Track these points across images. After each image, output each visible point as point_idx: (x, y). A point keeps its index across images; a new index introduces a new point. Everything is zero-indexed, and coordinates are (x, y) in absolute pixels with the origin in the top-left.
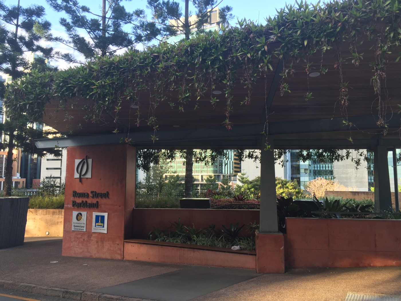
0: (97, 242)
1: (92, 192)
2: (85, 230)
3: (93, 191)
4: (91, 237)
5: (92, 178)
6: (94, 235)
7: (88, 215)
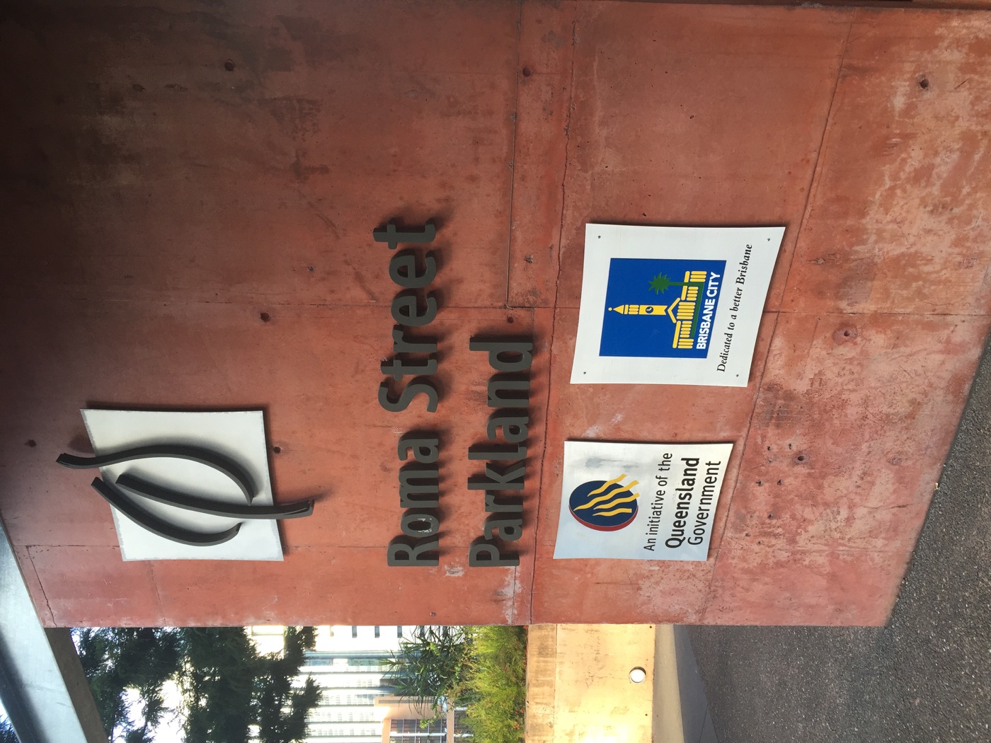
0: (845, 330)
1: (392, 396)
2: (721, 453)
3: (384, 384)
4: (790, 396)
5: (261, 400)
6: (776, 369)
7: (591, 433)
